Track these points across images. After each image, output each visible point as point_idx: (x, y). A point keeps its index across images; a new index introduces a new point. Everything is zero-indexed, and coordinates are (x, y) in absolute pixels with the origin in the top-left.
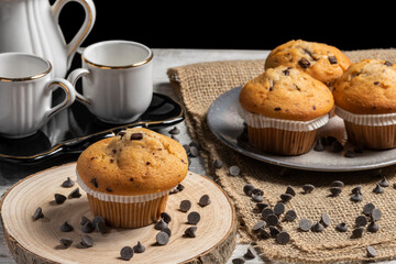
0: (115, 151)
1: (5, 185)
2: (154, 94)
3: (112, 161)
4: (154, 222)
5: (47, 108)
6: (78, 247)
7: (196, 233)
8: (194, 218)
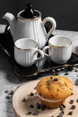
0: (48, 84)
1: (19, 84)
2: (72, 53)
3: (47, 88)
4: (60, 107)
5: (35, 58)
6: (33, 115)
7: (73, 113)
8: (73, 108)
